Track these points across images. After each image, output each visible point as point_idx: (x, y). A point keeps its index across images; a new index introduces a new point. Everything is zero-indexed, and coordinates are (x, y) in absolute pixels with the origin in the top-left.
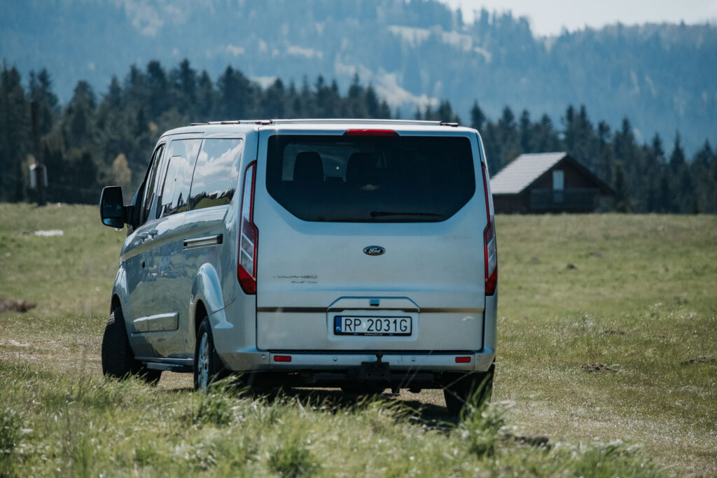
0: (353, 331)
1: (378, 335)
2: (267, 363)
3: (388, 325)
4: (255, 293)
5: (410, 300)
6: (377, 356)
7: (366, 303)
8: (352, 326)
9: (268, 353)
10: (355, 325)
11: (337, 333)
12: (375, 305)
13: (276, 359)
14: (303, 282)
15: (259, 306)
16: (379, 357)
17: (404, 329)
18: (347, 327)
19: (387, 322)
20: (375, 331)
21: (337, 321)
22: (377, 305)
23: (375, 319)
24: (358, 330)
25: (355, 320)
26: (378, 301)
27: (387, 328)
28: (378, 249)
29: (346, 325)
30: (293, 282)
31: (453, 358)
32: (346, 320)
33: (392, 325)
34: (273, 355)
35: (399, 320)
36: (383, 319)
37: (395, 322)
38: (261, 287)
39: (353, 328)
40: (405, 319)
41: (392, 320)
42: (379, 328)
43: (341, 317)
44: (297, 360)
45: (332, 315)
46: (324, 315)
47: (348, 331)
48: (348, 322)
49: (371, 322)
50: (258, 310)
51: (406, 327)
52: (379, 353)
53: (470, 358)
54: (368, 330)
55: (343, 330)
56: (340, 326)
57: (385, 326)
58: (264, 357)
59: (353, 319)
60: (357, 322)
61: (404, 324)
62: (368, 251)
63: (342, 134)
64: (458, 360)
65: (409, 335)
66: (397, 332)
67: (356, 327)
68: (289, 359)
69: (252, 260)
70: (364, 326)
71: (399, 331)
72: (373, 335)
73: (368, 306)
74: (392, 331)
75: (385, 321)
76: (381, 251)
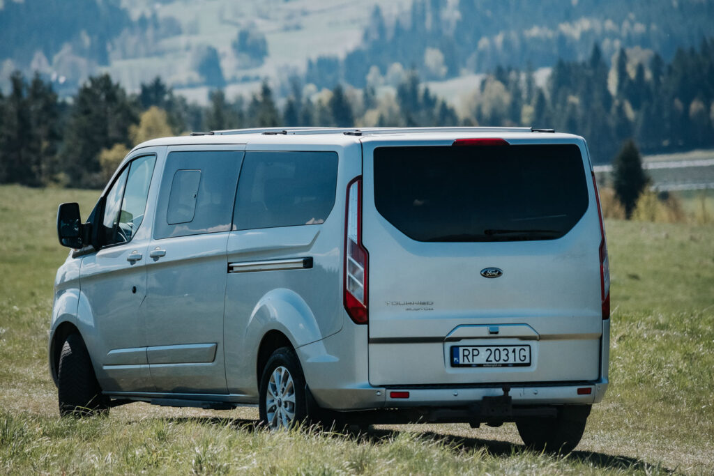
0: (471, 362)
1: (497, 366)
2: (383, 400)
3: (507, 355)
4: (367, 322)
5: (530, 326)
6: (503, 390)
7: (484, 331)
8: (470, 357)
9: (384, 389)
10: (473, 356)
11: (454, 364)
12: (494, 333)
13: (393, 395)
14: (418, 309)
15: (370, 337)
16: (506, 391)
17: (523, 358)
18: (465, 358)
19: (506, 352)
20: (494, 362)
21: (454, 352)
22: (497, 333)
23: (493, 349)
24: (477, 360)
25: (473, 350)
26: (498, 328)
27: (506, 358)
28: (496, 271)
29: (464, 356)
30: (408, 309)
31: (575, 389)
32: (464, 350)
33: (512, 355)
34: (389, 391)
35: (518, 349)
36: (501, 349)
37: (514, 351)
38: (373, 317)
39: (471, 360)
40: (524, 347)
41: (511, 349)
42: (497, 358)
43: (458, 347)
44: (416, 396)
45: (448, 345)
46: (440, 345)
47: (466, 362)
48: (466, 353)
49: (489, 352)
50: (370, 341)
51: (525, 356)
52: (506, 386)
53: (591, 389)
54: (487, 361)
55: (461, 362)
56: (458, 357)
57: (504, 357)
58: (379, 393)
59: (470, 349)
60: (476, 352)
61: (523, 353)
62: (486, 273)
63: (451, 145)
64: (580, 392)
65: (529, 365)
66: (516, 362)
67: (475, 357)
68: (407, 395)
69: (362, 286)
70: (482, 357)
71: (518, 361)
72: (492, 366)
73: (486, 334)
74: (511, 361)
75: (504, 350)
76: (497, 273)
